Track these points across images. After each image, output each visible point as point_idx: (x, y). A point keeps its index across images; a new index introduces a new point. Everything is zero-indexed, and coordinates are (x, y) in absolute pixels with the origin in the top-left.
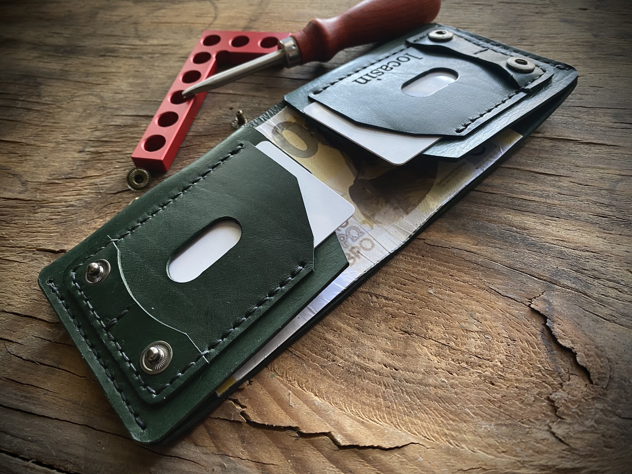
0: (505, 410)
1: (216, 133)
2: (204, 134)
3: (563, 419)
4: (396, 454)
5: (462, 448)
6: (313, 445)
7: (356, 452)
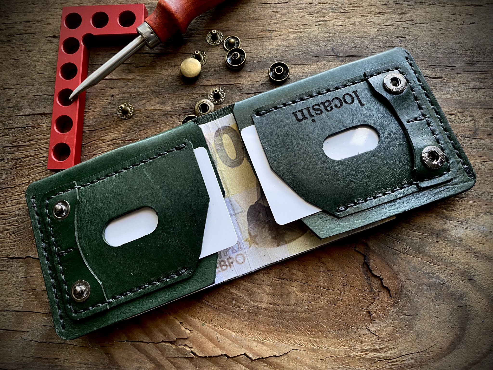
0: (343, 320)
1: (108, 124)
2: (98, 127)
3: (375, 321)
4: (284, 357)
5: (321, 347)
6: (237, 361)
7: (262, 361)
